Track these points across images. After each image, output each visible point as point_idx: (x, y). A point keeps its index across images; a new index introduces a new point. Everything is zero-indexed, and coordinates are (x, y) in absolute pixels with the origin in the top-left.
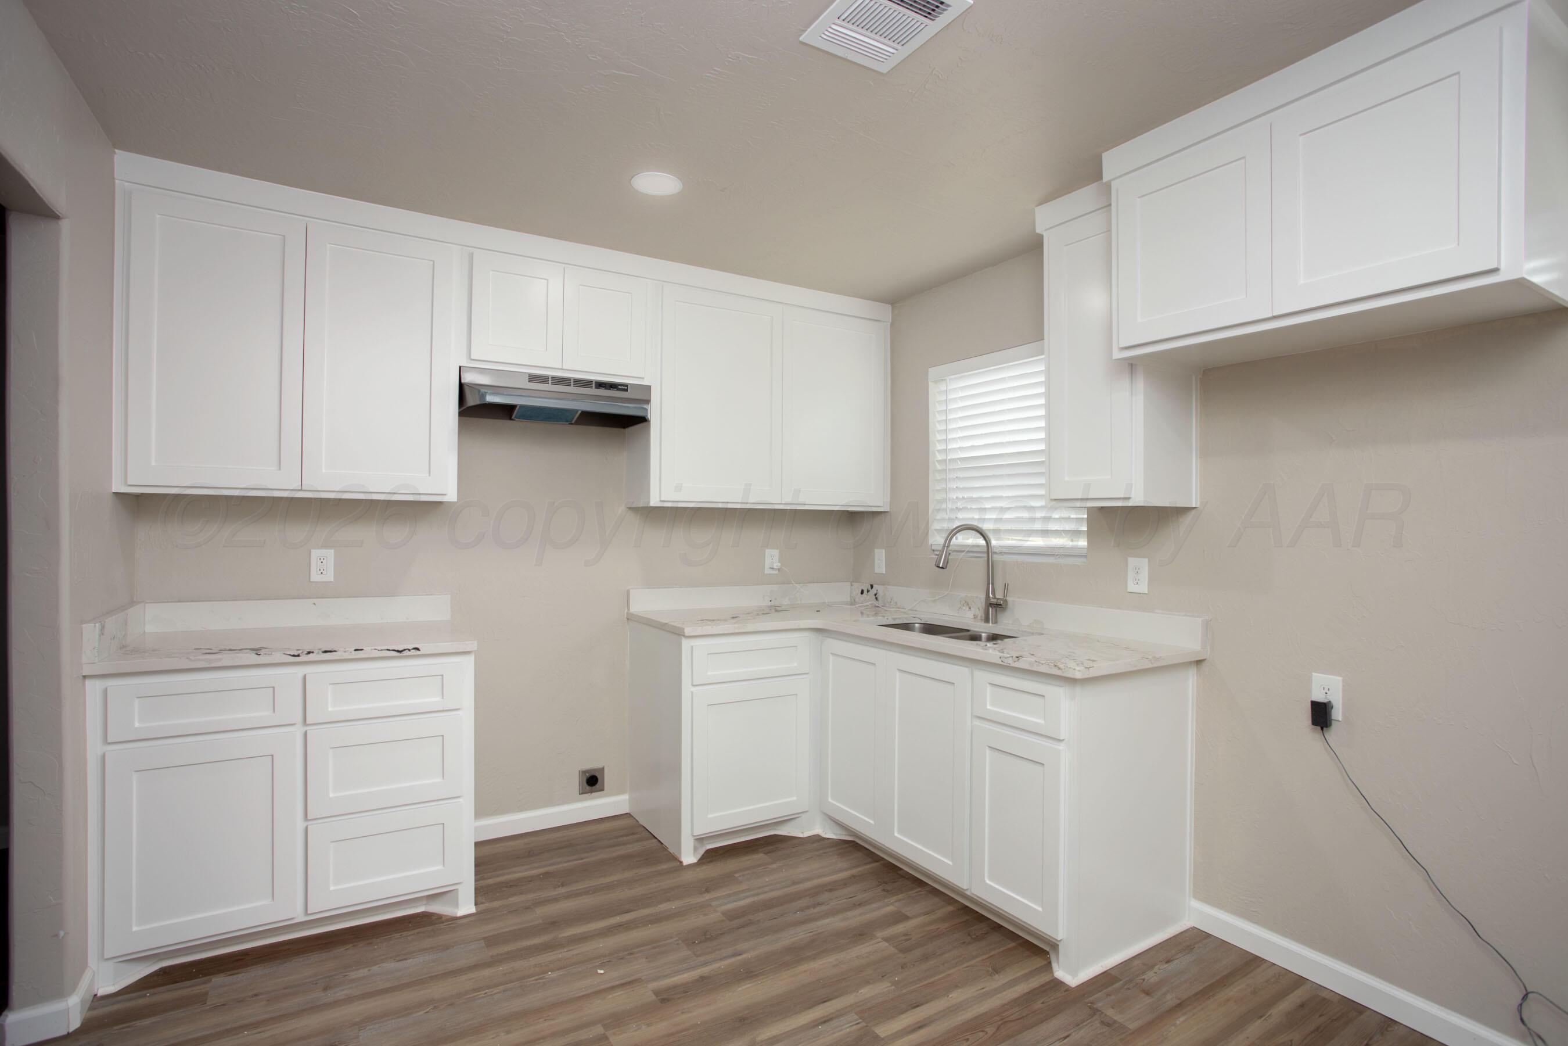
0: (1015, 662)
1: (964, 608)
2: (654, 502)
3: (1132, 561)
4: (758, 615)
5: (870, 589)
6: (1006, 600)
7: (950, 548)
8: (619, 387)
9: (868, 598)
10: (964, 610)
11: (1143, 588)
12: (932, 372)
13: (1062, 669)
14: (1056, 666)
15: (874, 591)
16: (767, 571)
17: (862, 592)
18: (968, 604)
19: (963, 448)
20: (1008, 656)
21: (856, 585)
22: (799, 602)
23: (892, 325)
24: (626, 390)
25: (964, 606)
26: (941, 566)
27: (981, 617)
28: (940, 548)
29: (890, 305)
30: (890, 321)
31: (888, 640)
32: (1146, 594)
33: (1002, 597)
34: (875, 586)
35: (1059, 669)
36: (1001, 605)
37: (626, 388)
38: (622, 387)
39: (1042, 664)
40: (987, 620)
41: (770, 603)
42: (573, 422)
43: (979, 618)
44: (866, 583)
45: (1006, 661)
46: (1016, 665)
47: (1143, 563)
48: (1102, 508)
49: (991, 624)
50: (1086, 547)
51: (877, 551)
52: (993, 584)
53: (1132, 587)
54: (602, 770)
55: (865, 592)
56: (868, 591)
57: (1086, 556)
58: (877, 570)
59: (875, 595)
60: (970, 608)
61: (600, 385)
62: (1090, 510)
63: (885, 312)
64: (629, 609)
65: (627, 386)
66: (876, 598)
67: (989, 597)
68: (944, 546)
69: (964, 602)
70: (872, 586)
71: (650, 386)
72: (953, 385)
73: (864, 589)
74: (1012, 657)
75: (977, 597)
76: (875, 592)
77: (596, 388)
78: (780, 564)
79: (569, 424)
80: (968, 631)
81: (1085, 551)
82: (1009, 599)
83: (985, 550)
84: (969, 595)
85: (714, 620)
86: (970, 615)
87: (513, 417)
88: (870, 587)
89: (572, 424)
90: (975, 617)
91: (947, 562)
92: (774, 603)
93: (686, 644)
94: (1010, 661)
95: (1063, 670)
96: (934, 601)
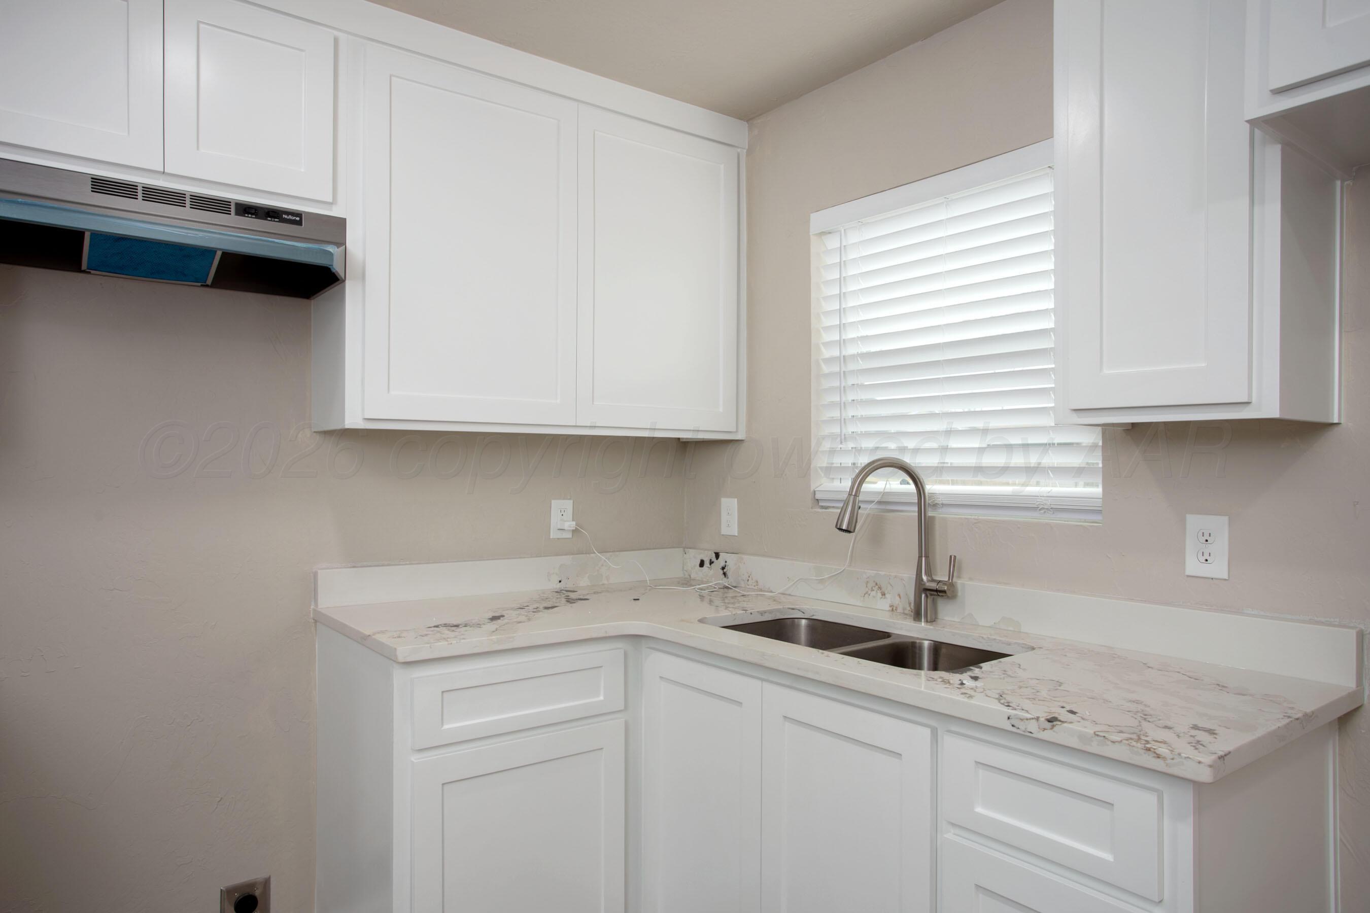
0: (1045, 729)
1: (873, 593)
2: (353, 419)
3: (1194, 522)
4: (536, 610)
5: (714, 559)
6: (952, 582)
7: (861, 498)
8: (285, 216)
9: (712, 572)
10: (874, 597)
11: (1219, 568)
12: (818, 221)
13: (1164, 759)
14: (1149, 750)
15: (720, 562)
16: (553, 535)
17: (702, 564)
18: (880, 588)
19: (867, 337)
20: (1029, 716)
21: (692, 552)
22: (606, 582)
23: (750, 151)
24: (299, 223)
25: (872, 590)
26: (844, 527)
27: (904, 609)
28: (845, 496)
29: (746, 123)
30: (747, 147)
31: (767, 664)
32: (1225, 580)
33: (946, 579)
34: (721, 555)
35: (1158, 756)
36: (944, 592)
37: (298, 219)
38: (290, 217)
39: (1113, 742)
40: (917, 615)
41: (559, 586)
42: (209, 282)
43: (900, 610)
44: (709, 550)
45: (1022, 726)
46: (1047, 735)
47: (1219, 525)
48: (1134, 425)
49: (923, 624)
50: (1101, 497)
51: (724, 501)
52: (927, 557)
53: (1193, 566)
54: (266, 883)
55: (707, 563)
56: (711, 563)
57: (1099, 512)
58: (725, 531)
59: (723, 568)
60: (883, 594)
61: (245, 210)
62: (1105, 427)
63: (739, 133)
64: (316, 604)
65: (299, 214)
66: (725, 574)
67: (922, 580)
68: (850, 494)
69: (874, 584)
70: (717, 555)
71: (345, 219)
72: (853, 237)
73: (705, 559)
74: (1037, 719)
75: (896, 577)
76: (723, 564)
77: (237, 214)
78: (574, 523)
79: (202, 285)
80: (887, 635)
81: (1099, 503)
82: (959, 582)
83: (915, 500)
84: (882, 573)
85: (457, 626)
86: (883, 605)
87: (84, 266)
88: (714, 555)
89: (207, 286)
90: (893, 609)
91: (853, 520)
92: (565, 585)
93: (399, 677)
94: (1033, 726)
95: (1169, 761)
96: (821, 581)
